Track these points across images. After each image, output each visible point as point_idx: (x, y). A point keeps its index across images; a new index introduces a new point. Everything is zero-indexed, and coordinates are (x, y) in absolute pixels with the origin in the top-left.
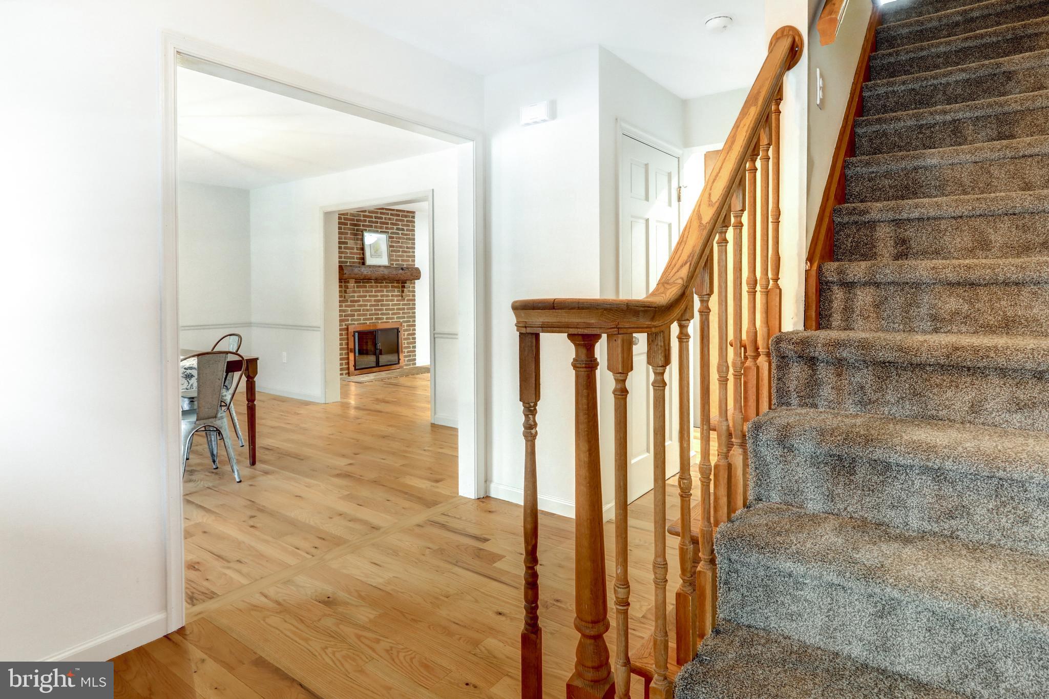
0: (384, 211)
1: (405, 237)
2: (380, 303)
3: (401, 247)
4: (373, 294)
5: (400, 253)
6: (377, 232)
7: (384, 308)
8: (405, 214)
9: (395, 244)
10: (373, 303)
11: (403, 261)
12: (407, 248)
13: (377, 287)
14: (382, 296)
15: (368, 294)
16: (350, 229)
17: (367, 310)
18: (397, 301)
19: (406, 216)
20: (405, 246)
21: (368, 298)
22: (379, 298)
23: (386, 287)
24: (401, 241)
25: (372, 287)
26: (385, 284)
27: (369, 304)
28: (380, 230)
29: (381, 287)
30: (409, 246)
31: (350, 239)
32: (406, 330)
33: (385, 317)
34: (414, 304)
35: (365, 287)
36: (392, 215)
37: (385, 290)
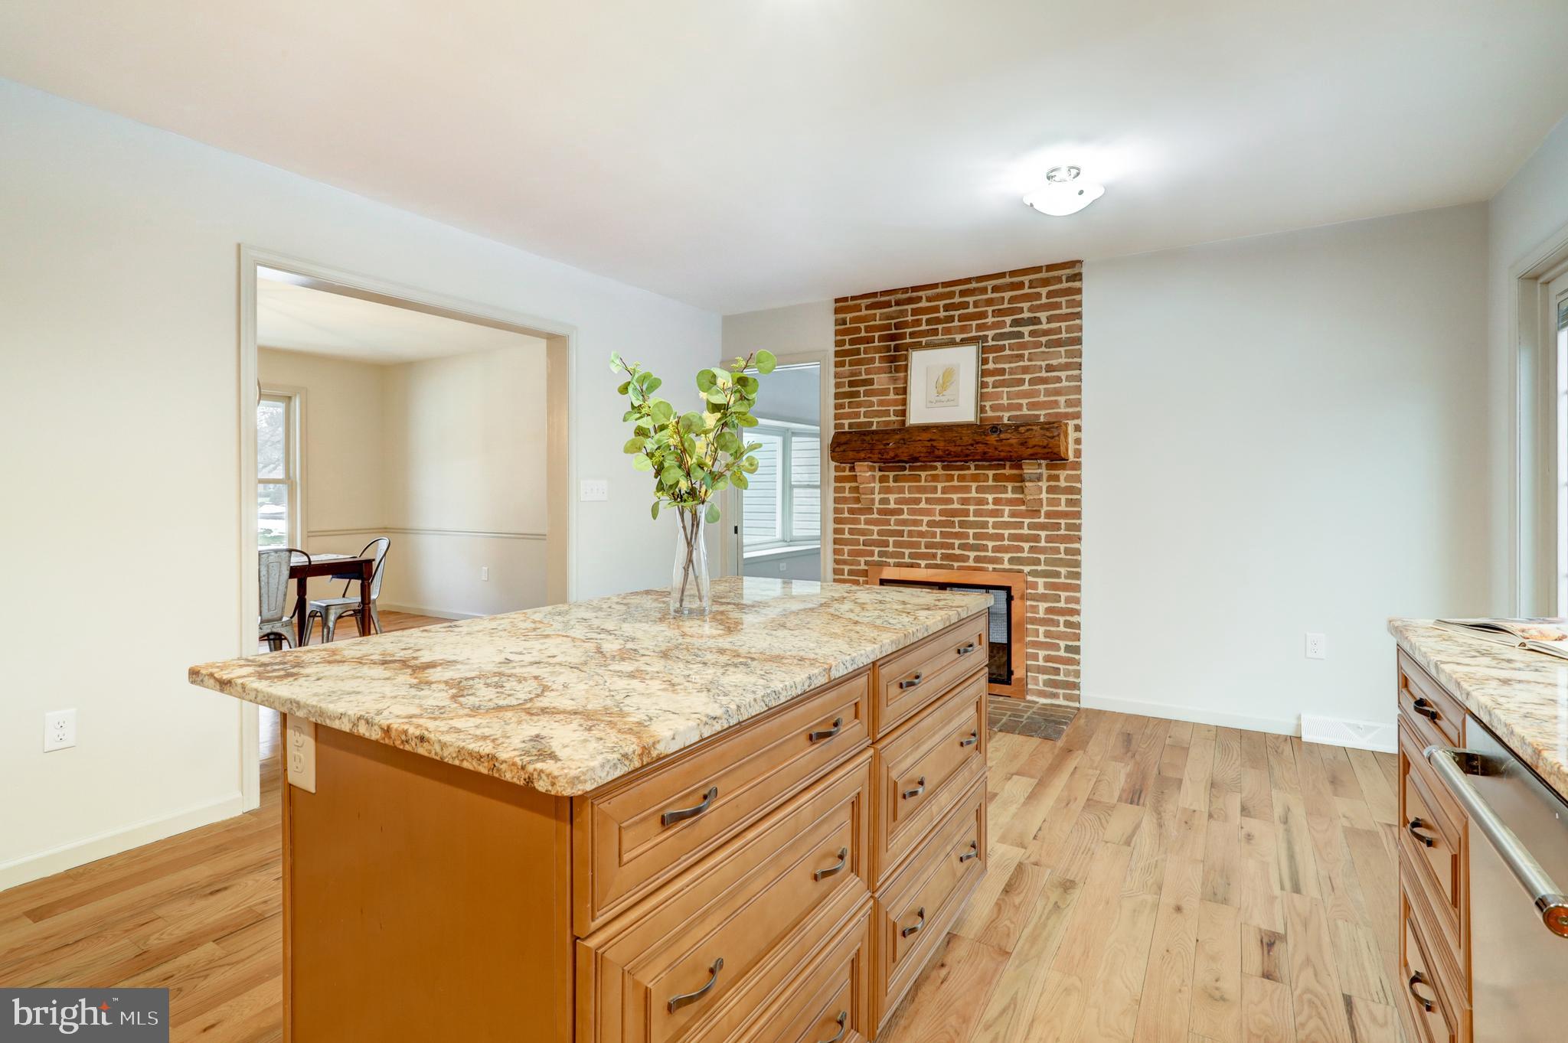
0: (974, 285)
1: (1044, 339)
2: (956, 519)
3: (1025, 370)
4: (939, 495)
5: (1026, 387)
6: (952, 343)
7: (971, 532)
8: (1044, 275)
9: (1006, 366)
10: (938, 518)
11: (1032, 406)
12: (1050, 368)
13: (950, 478)
14: (964, 501)
15: (924, 496)
16: (878, 350)
17: (921, 534)
18: (1013, 514)
19: (1045, 282)
20: (1043, 364)
21: (923, 505)
22: (956, 506)
23: (975, 478)
24: (1026, 353)
25: (935, 478)
26: (973, 471)
27: (926, 519)
28: (958, 337)
29: (961, 478)
30: (1054, 362)
31: (880, 371)
32: (1043, 598)
33: (972, 554)
34: (1078, 528)
35: (918, 478)
36: (995, 289)
37: (974, 485)
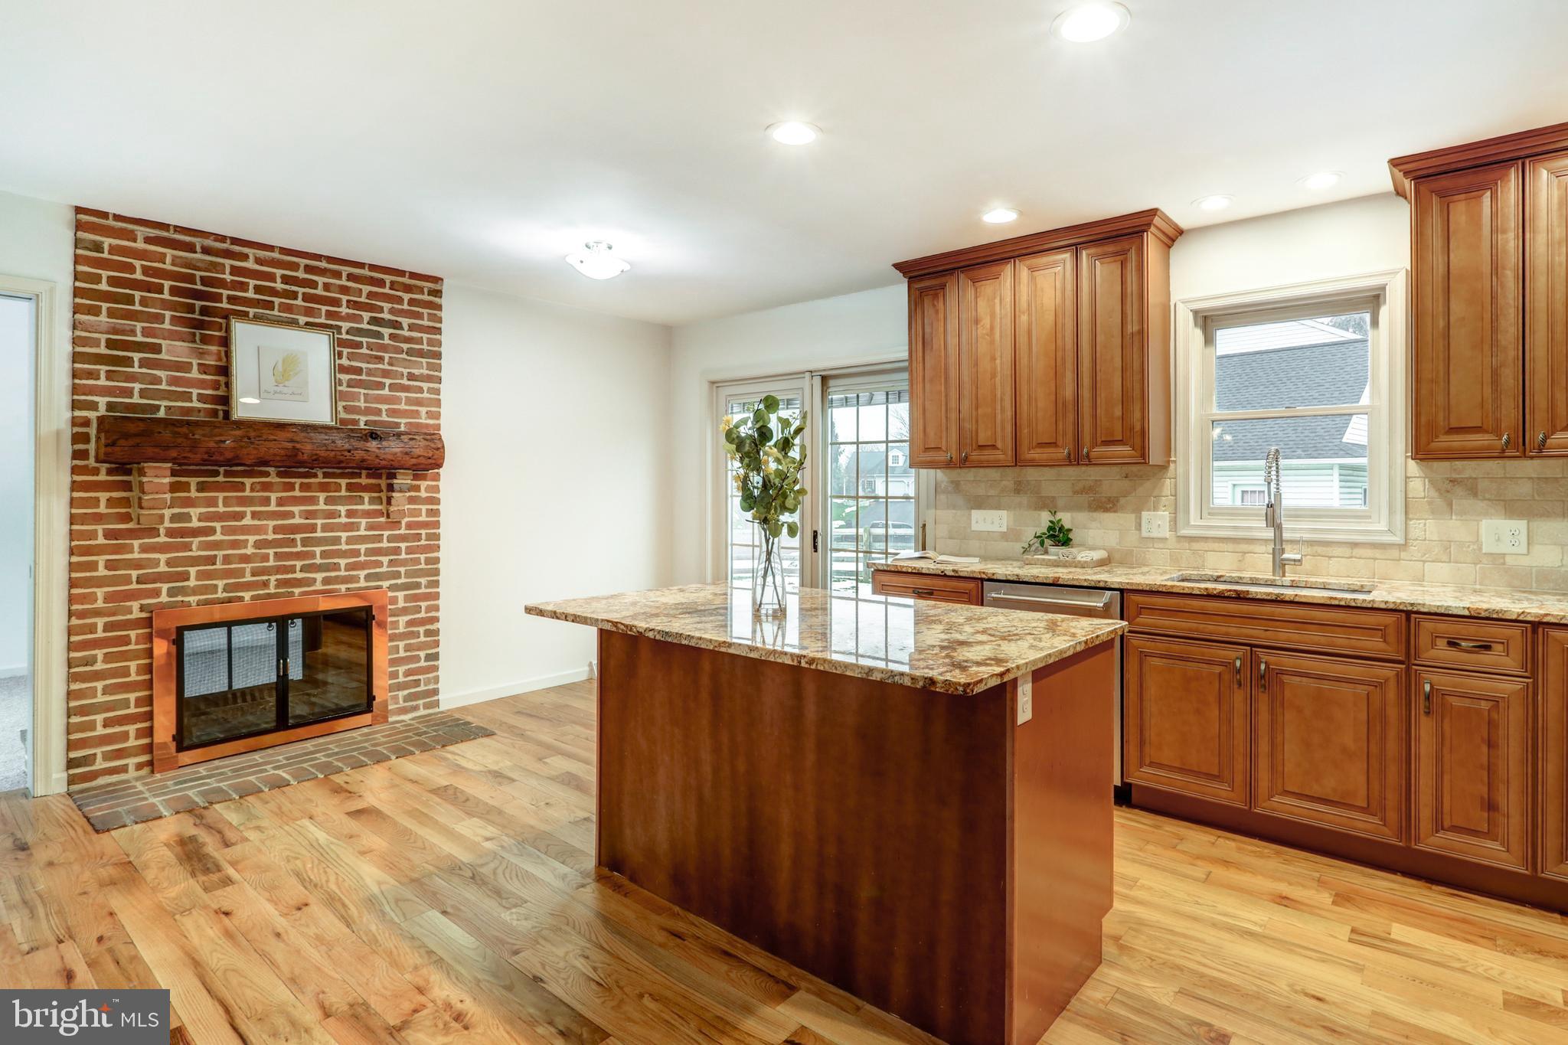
0: (323, 264)
1: (405, 346)
2: (298, 537)
3: (386, 374)
4: (273, 507)
5: (386, 392)
6: (293, 323)
7: (318, 550)
8: (406, 280)
9: (364, 365)
10: (271, 537)
11: (392, 412)
12: (411, 377)
13: (291, 487)
14: (309, 515)
15: (249, 510)
16: (166, 305)
17: (245, 559)
18: (370, 527)
19: (408, 289)
20: (405, 371)
21: (248, 521)
22: (297, 520)
23: (324, 488)
24: (387, 356)
25: (267, 487)
26: (320, 479)
27: (252, 539)
28: (302, 320)
29: (304, 487)
30: (416, 372)
31: (172, 336)
32: (404, 611)
33: (319, 576)
34: (437, 537)
35: (241, 487)
36: (351, 277)
37: (322, 496)
